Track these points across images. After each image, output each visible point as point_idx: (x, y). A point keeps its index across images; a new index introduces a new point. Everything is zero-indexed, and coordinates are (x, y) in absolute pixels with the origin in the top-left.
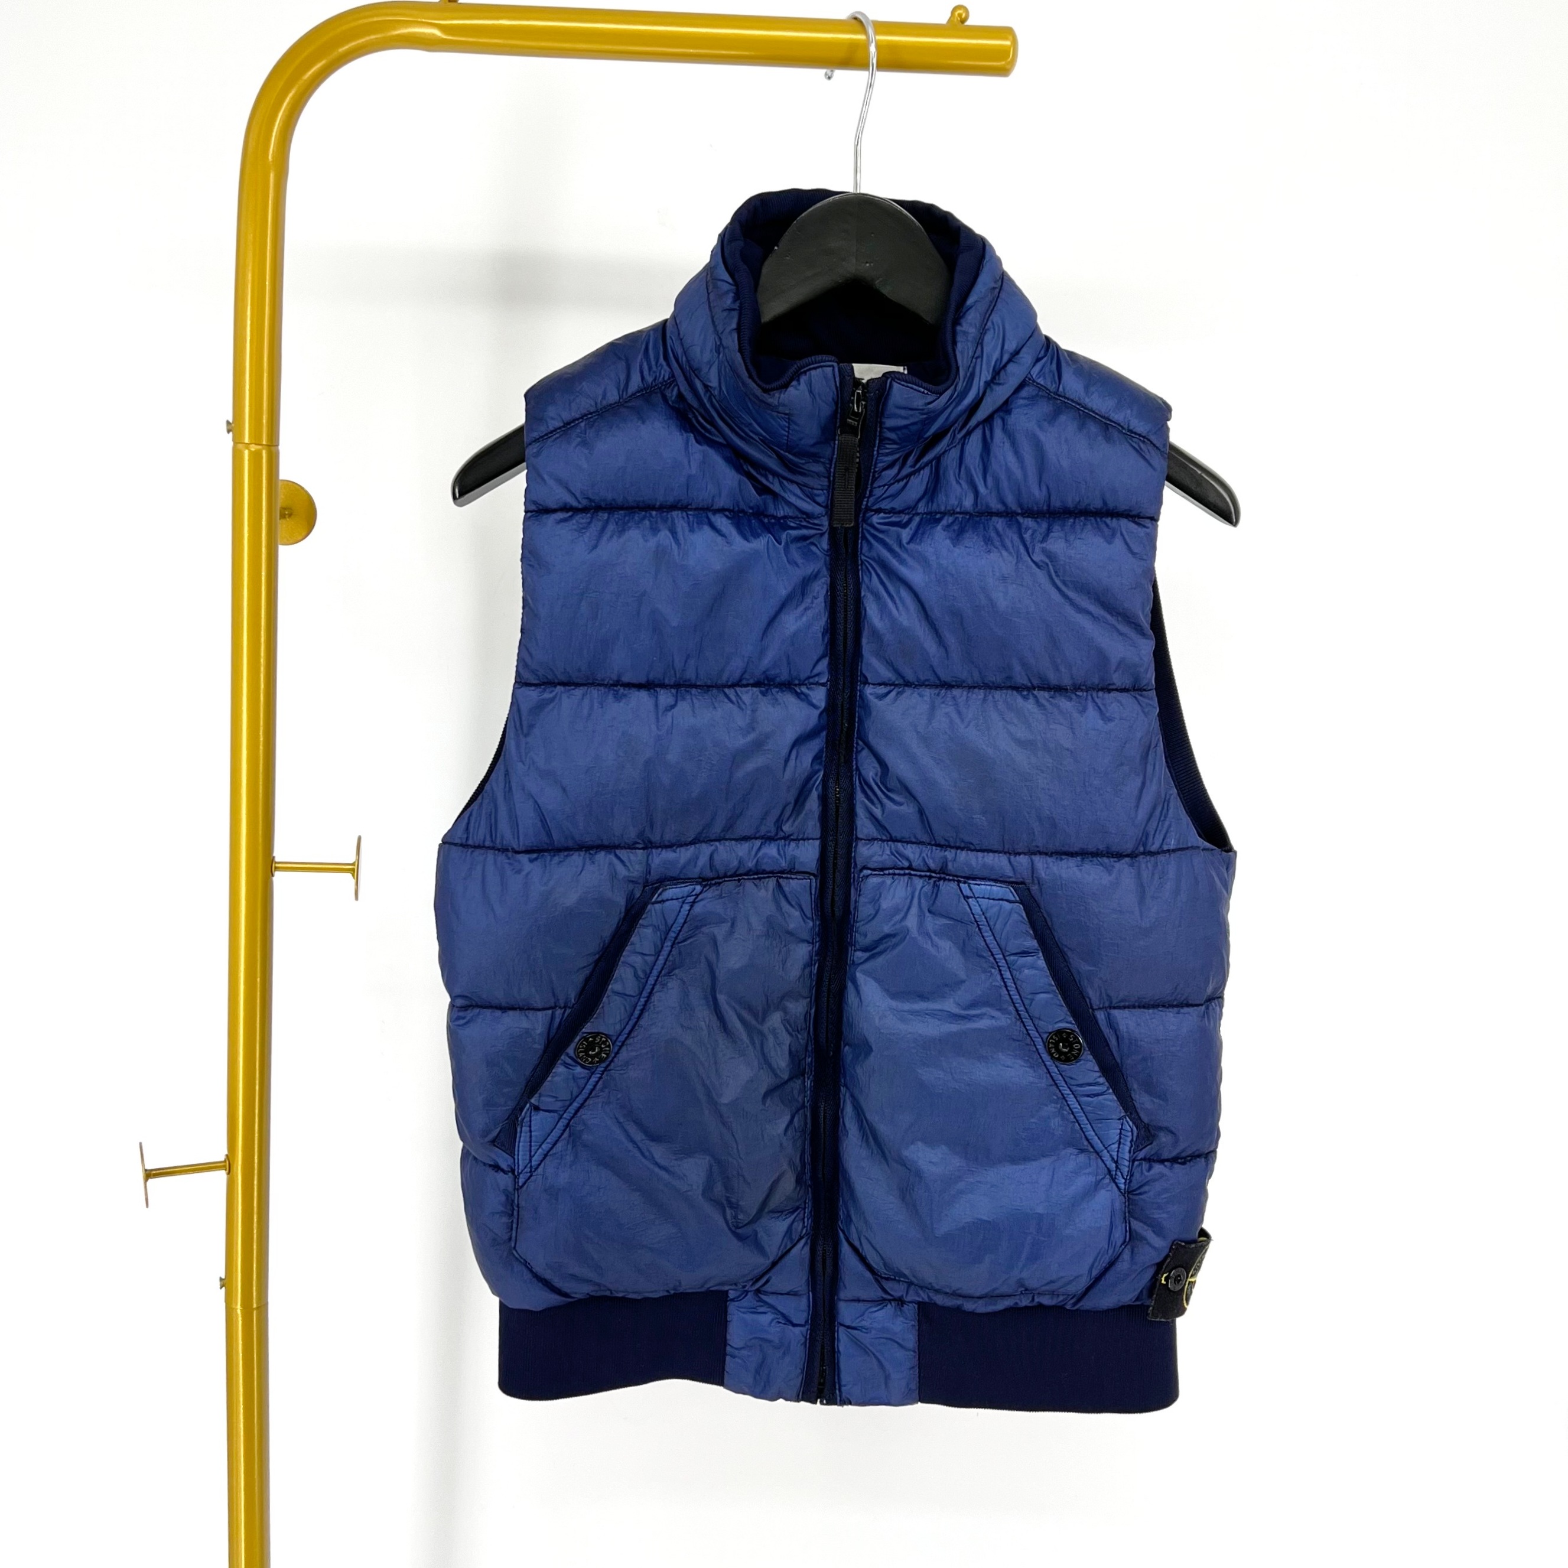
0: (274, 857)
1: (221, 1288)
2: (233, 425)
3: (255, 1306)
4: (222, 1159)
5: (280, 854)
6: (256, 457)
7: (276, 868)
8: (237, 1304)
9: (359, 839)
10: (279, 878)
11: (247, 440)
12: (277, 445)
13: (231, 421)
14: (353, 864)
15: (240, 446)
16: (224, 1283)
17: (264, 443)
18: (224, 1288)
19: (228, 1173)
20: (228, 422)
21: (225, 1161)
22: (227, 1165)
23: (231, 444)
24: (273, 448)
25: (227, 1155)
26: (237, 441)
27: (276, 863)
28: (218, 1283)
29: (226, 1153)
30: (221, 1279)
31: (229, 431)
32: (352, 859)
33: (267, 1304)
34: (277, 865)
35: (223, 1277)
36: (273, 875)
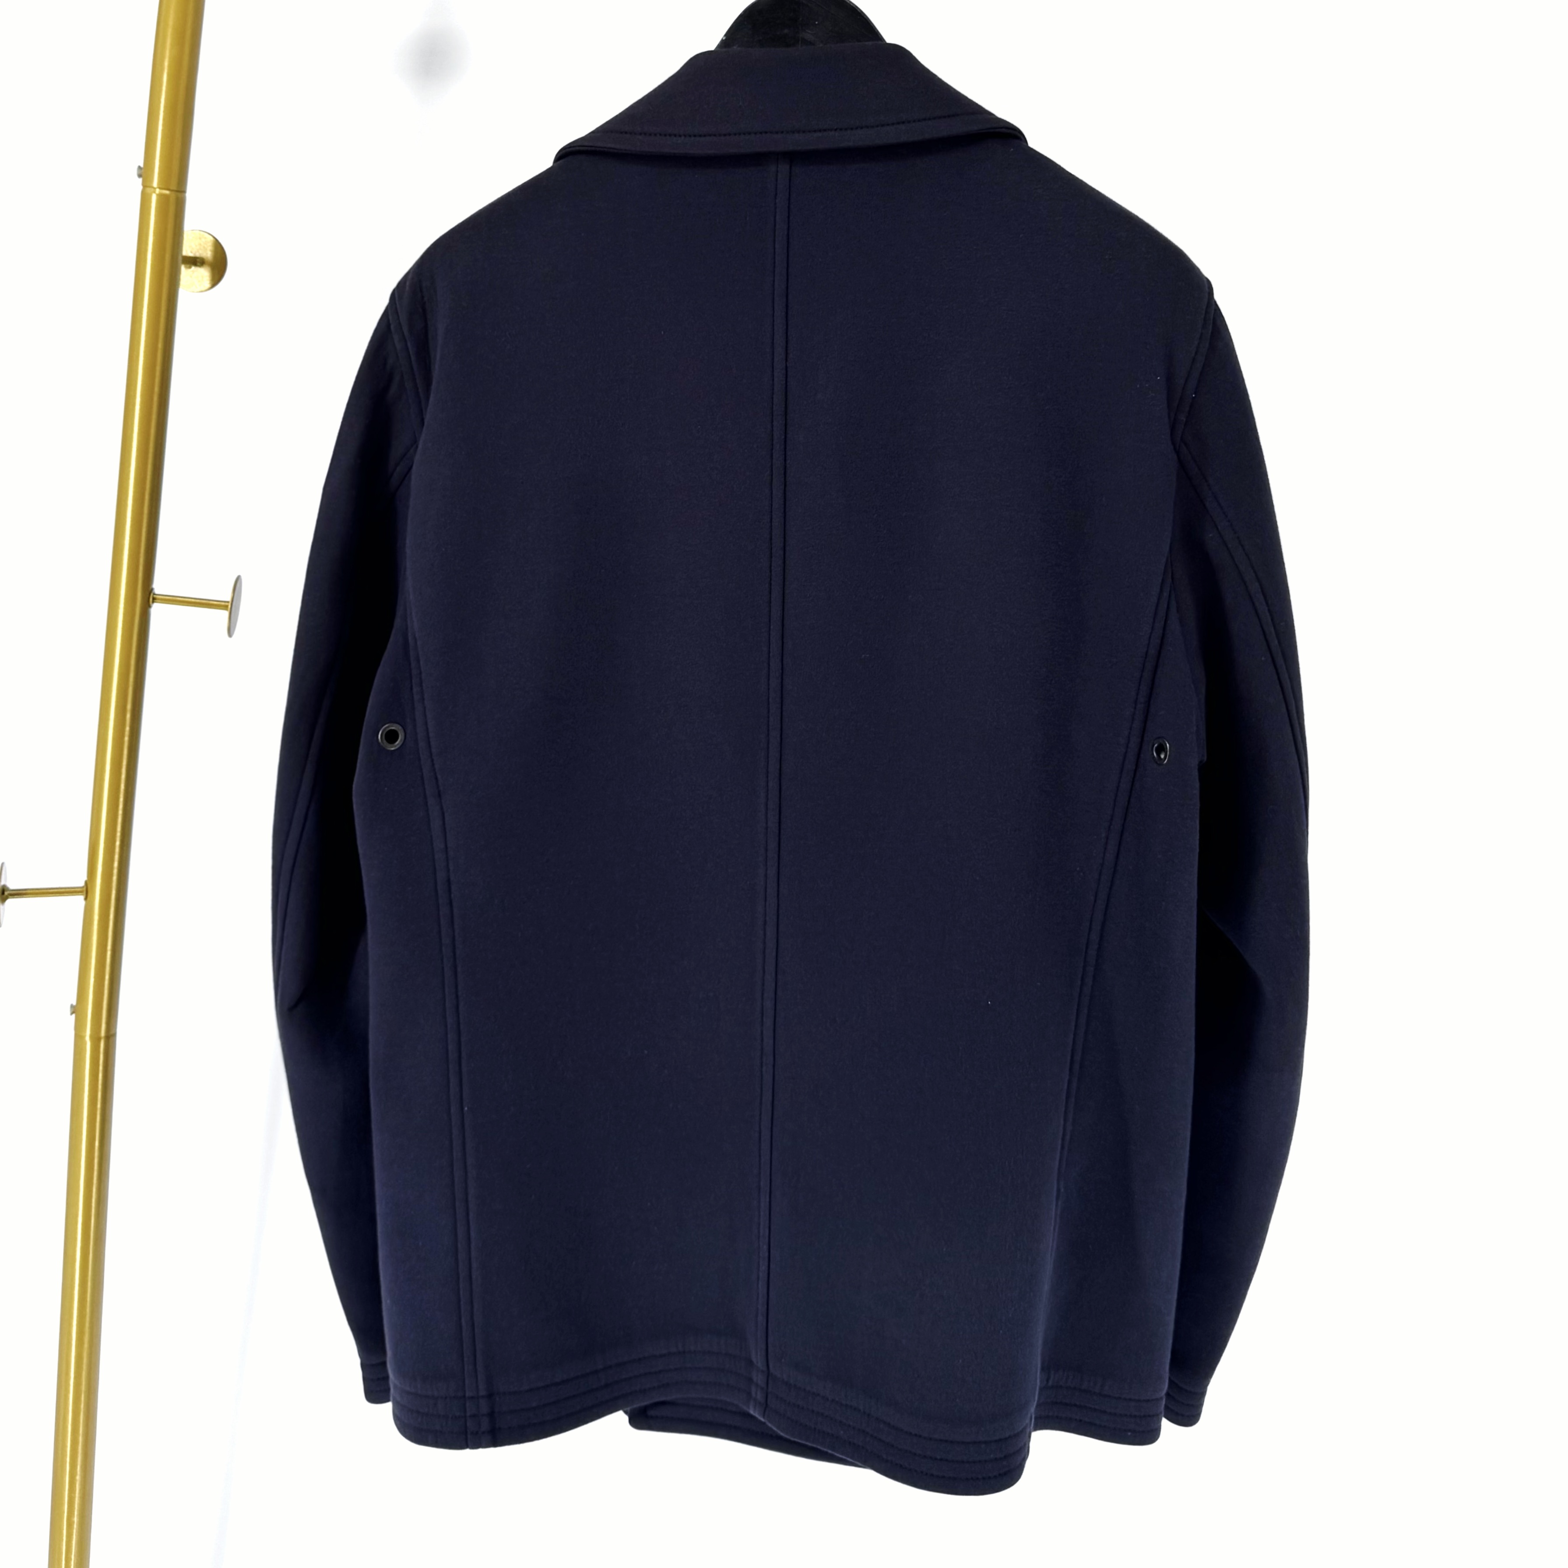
0: (152, 589)
1: (72, 1014)
2: (143, 171)
3: (103, 1034)
4: (82, 884)
5: (159, 586)
6: (163, 201)
7: (154, 599)
8: (85, 1031)
9: (238, 580)
10: (157, 610)
11: (155, 184)
12: (184, 192)
13: (142, 166)
14: (228, 602)
15: (148, 190)
16: (74, 1010)
17: (172, 188)
18: (74, 1015)
19: (86, 899)
20: (139, 167)
21: (83, 887)
22: (86, 891)
23: (141, 187)
24: (179, 195)
25: (86, 883)
26: (146, 185)
27: (154, 594)
28: (68, 1010)
29: (84, 877)
30: (72, 1006)
31: (140, 176)
32: (228, 598)
33: (114, 1035)
34: (155, 596)
35: (74, 1003)
36: (150, 606)
